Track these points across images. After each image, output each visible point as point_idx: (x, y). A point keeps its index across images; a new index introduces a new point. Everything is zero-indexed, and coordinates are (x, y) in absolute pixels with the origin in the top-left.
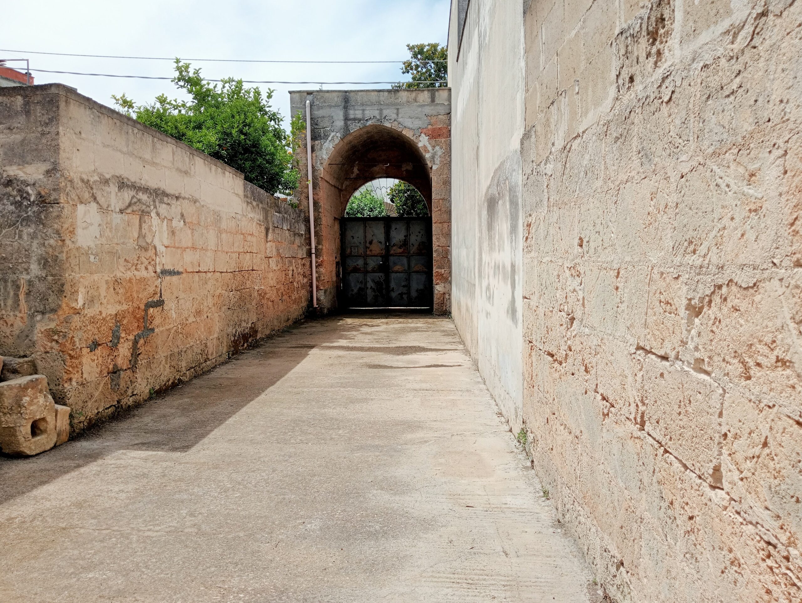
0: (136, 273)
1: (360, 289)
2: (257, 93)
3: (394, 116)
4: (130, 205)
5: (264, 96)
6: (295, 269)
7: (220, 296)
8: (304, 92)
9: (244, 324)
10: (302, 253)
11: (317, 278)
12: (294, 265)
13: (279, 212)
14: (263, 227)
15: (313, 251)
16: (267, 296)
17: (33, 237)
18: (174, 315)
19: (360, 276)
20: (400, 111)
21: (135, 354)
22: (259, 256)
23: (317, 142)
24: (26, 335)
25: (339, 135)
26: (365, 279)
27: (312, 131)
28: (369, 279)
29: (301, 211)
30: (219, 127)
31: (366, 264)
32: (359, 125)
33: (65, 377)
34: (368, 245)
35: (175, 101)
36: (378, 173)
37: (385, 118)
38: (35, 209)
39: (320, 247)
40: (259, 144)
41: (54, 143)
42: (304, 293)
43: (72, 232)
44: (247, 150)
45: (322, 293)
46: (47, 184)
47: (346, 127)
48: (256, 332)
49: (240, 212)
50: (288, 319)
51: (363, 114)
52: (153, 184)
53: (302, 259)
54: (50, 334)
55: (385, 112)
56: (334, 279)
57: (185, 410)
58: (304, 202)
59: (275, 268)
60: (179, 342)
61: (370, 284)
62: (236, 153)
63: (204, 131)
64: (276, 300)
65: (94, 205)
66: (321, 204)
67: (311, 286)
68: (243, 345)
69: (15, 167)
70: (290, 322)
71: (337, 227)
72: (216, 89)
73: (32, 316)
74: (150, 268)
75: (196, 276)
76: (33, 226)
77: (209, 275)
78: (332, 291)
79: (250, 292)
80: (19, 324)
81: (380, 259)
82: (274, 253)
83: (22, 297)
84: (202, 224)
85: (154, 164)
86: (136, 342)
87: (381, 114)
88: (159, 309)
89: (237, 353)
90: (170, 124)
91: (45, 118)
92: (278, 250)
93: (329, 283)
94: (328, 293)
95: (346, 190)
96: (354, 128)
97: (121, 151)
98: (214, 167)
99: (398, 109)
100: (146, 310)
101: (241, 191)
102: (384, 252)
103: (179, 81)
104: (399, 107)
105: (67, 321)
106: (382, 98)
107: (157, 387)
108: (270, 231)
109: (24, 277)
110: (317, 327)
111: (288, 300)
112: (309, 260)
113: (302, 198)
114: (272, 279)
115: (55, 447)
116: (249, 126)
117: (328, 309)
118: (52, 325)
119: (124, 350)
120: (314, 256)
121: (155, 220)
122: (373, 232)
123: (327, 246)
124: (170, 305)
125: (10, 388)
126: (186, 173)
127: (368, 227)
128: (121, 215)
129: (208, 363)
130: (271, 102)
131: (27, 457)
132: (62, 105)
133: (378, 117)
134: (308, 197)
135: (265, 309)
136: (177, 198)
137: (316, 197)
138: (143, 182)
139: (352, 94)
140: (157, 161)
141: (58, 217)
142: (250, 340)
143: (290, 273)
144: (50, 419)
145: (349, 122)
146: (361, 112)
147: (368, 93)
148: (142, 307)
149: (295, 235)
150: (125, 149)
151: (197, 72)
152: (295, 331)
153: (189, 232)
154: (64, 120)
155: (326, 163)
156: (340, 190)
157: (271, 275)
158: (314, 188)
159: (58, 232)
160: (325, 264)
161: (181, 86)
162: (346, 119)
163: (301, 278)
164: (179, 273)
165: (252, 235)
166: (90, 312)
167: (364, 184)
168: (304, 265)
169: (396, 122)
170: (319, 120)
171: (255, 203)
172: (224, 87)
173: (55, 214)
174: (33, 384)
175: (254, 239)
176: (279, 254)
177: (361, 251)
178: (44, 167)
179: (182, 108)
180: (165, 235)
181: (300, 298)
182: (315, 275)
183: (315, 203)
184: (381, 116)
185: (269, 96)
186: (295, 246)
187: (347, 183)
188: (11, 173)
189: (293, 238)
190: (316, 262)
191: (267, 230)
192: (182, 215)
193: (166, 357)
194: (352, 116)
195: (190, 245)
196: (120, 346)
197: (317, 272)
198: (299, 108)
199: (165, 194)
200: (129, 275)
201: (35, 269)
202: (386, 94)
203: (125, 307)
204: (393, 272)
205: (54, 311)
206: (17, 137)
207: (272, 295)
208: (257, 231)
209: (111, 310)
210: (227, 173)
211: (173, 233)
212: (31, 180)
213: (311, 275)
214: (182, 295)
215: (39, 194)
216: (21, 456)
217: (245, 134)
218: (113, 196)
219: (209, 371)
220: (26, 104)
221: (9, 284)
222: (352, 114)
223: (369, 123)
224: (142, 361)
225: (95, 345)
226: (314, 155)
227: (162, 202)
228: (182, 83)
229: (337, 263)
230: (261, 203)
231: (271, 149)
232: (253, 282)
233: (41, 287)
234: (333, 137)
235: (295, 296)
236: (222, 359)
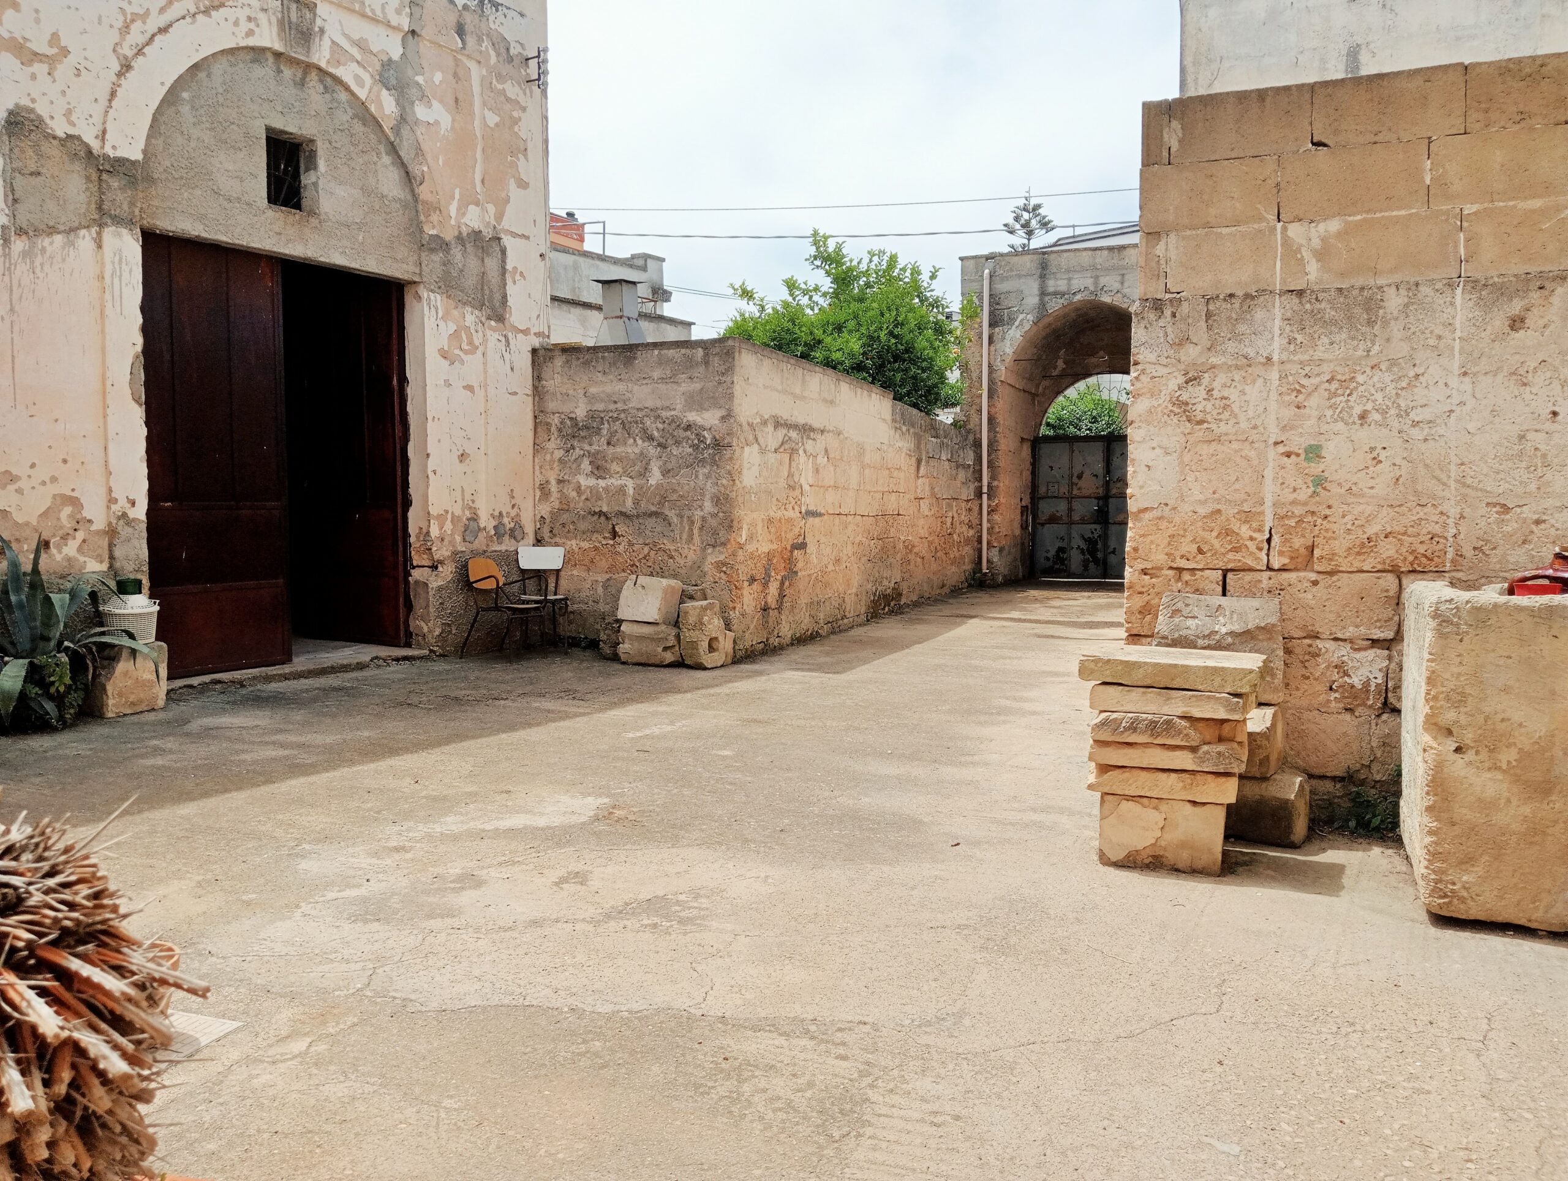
0: (785, 513)
1: (1061, 550)
2: (916, 272)
3: (1116, 286)
4: (782, 444)
5: (925, 277)
6: (955, 515)
7: (860, 543)
8: (981, 257)
9: (885, 583)
10: (968, 492)
11: (988, 529)
12: (955, 509)
13: (936, 437)
14: (914, 459)
15: (985, 489)
16: (916, 550)
17: (708, 477)
18: (815, 561)
19: (1060, 529)
20: (1126, 277)
21: (782, 596)
22: (907, 496)
23: (997, 330)
24: (698, 566)
25: (1030, 317)
26: (1069, 534)
27: (992, 313)
28: (1074, 534)
29: (969, 432)
30: (863, 330)
31: (1070, 509)
32: (1062, 301)
33: (731, 605)
34: (1075, 480)
35: (805, 283)
36: (1098, 366)
37: (1102, 289)
38: (711, 451)
39: (995, 483)
40: (914, 348)
41: (729, 391)
42: (968, 551)
43: (740, 473)
44: (897, 358)
45: (995, 552)
46: (722, 429)
47: (1042, 305)
48: (900, 595)
49: (886, 442)
50: (943, 586)
51: (1069, 285)
52: (801, 420)
53: (968, 501)
54: (720, 565)
55: (1103, 281)
56: (1018, 532)
57: (827, 654)
58: (975, 418)
59: (927, 513)
60: (818, 591)
61: (1077, 542)
62: (883, 362)
63: (845, 334)
64: (928, 556)
65: (756, 446)
66: (1000, 419)
67: (980, 541)
68: (883, 609)
69: (693, 414)
70: (946, 590)
71: (1026, 451)
72: (861, 266)
73: (704, 549)
74: (796, 508)
75: (837, 519)
76: (708, 467)
77: (850, 518)
78: (1013, 550)
79: (894, 542)
80: (692, 556)
81: (1095, 501)
82: (927, 493)
83: (696, 531)
84: (845, 459)
85: (803, 398)
86: (782, 583)
87: (1096, 284)
88: (802, 551)
89: (876, 617)
90: (804, 329)
91: (722, 369)
92: (932, 488)
93: (1008, 538)
94: (1005, 552)
95: (1043, 394)
96: (1055, 305)
97: (777, 390)
98: (859, 391)
99: (1123, 275)
100: (791, 552)
101: (888, 415)
102: (1101, 491)
103: (815, 259)
104: (1124, 272)
105: (734, 555)
106: (1099, 260)
107: (798, 635)
108: (923, 463)
109: (698, 514)
110: (984, 596)
111: (944, 557)
112: (977, 502)
113: (972, 412)
114: (922, 528)
115: (722, 666)
116: (902, 324)
117: (1005, 576)
118: (722, 557)
119: (773, 589)
120: (985, 497)
121: (802, 458)
122: (1084, 459)
123: (1007, 482)
124: (811, 548)
125: (694, 608)
126: (832, 402)
127: (1076, 452)
128: (774, 455)
129: (846, 621)
130: (935, 284)
131: (705, 669)
132: (737, 354)
133: (1092, 288)
134: (980, 411)
135: (912, 566)
136: (822, 432)
137: (993, 411)
138: (793, 419)
139: (1053, 256)
140: (806, 394)
141: (731, 459)
142: (892, 604)
143: (949, 520)
144: (721, 639)
145: (1047, 298)
146: (1065, 282)
147: (1078, 254)
148: (789, 548)
149: (958, 467)
150: (780, 388)
151: (839, 247)
152: (951, 601)
153: (832, 469)
154: (737, 369)
155: (1009, 359)
156: (1034, 396)
157: (922, 522)
158: (990, 396)
159: (729, 473)
160: (1002, 508)
161: (818, 267)
162: (1043, 293)
163: (965, 528)
164: (821, 515)
165: (899, 469)
166: (750, 548)
167: (1072, 384)
168: (970, 510)
169: (1119, 295)
170: (1002, 296)
171: (904, 429)
172: (871, 261)
173: (727, 457)
174: (710, 607)
175: (902, 475)
176: (933, 494)
177: (1064, 489)
178: (720, 413)
179: (813, 293)
180: (810, 474)
181: (962, 557)
182: (985, 525)
183: (991, 420)
184: (1096, 287)
185: (933, 277)
186: (958, 483)
187: (1046, 383)
188: (691, 419)
189: (954, 472)
190: (989, 506)
191: (919, 462)
192: (826, 451)
193: (807, 604)
194: (1051, 289)
195: (832, 483)
196: (770, 584)
197: (988, 521)
198: (973, 281)
199: (812, 429)
200: (779, 514)
201: (708, 506)
202: (1106, 252)
203: (775, 547)
204: (1115, 523)
205: (724, 544)
206: (697, 386)
207: (922, 548)
208: (907, 464)
209: (765, 548)
210: (874, 395)
211: (817, 471)
212: (707, 425)
213: (981, 525)
214: (823, 540)
215: (714, 437)
216: (701, 667)
217: (896, 337)
218: (770, 436)
219: (846, 630)
220: (706, 355)
221: (685, 520)
222: (1052, 285)
223: (1078, 297)
224: (787, 605)
225: (752, 580)
226: (992, 348)
227: (809, 438)
228: (818, 263)
229: (1024, 509)
230: (913, 427)
231: (929, 352)
232: (898, 531)
233: (713, 522)
234: (1022, 320)
235: (954, 553)
236: (859, 620)
